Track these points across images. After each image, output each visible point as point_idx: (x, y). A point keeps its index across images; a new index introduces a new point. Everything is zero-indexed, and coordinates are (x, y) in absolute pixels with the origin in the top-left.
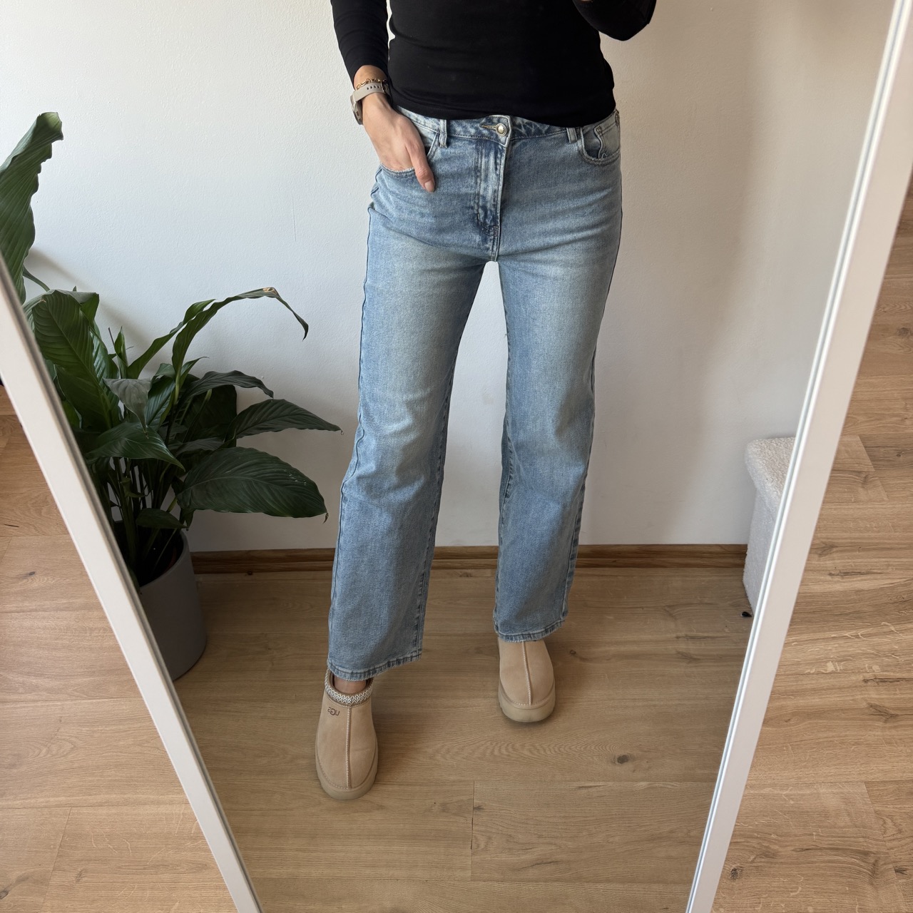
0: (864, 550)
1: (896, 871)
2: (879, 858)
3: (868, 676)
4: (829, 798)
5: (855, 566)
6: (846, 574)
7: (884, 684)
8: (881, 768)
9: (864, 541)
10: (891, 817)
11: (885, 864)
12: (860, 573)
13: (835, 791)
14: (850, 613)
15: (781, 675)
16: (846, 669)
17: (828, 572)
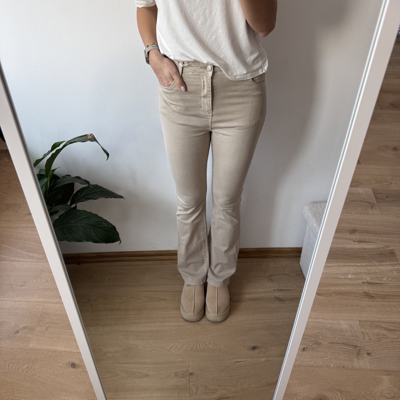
0: (368, 233)
1: (367, 354)
2: (361, 348)
3: (364, 281)
4: (344, 325)
5: (364, 239)
6: (360, 242)
7: (370, 284)
8: (366, 316)
9: (369, 230)
10: (367, 334)
11: (363, 351)
12: (366, 242)
13: (347, 323)
14: (360, 257)
15: (330, 278)
16: (356, 278)
17: (353, 240)
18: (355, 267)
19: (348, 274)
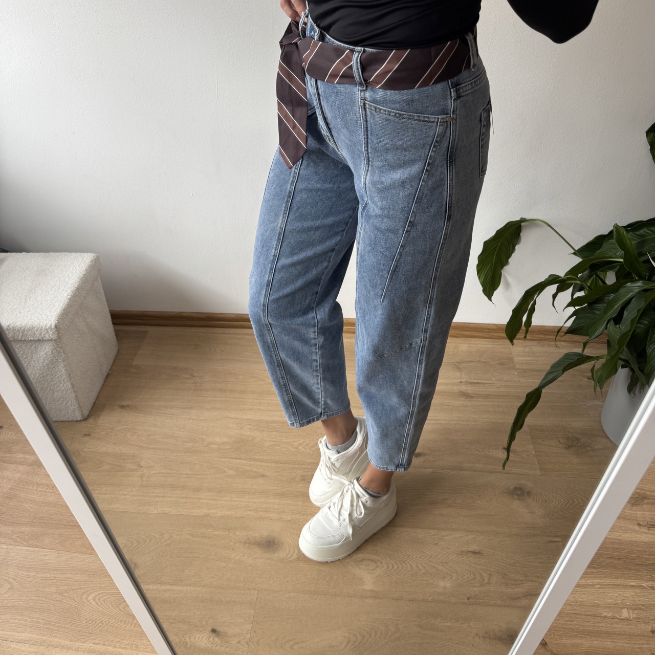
15: (582, 615)
16: (638, 618)
17: (636, 522)
18: (638, 591)
19: (622, 608)
